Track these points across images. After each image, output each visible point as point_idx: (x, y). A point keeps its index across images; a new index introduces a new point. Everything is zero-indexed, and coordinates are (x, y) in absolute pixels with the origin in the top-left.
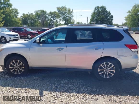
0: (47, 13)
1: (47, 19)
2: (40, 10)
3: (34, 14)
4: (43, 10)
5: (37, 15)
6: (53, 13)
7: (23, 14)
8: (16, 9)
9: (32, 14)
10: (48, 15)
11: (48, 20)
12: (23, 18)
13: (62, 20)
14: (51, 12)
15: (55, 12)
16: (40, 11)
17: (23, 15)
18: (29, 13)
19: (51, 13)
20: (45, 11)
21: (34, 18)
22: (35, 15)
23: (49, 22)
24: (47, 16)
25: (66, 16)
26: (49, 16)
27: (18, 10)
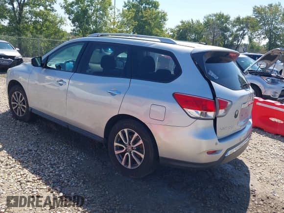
0: (230, 19)
1: (228, 34)
2: (215, 13)
3: (202, 21)
4: (222, 13)
5: (207, 24)
6: (244, 20)
7: (182, 22)
8: (164, 13)
9: (198, 22)
10: (232, 24)
11: (231, 36)
12: (179, 31)
13: (263, 36)
14: (238, 19)
15: (248, 18)
16: (215, 15)
17: (180, 24)
18: (192, 20)
19: (238, 21)
20: (227, 16)
21: (200, 31)
22: (204, 24)
23: (230, 39)
24: (230, 26)
25: (276, 28)
26: (234, 26)
27: (167, 14)
